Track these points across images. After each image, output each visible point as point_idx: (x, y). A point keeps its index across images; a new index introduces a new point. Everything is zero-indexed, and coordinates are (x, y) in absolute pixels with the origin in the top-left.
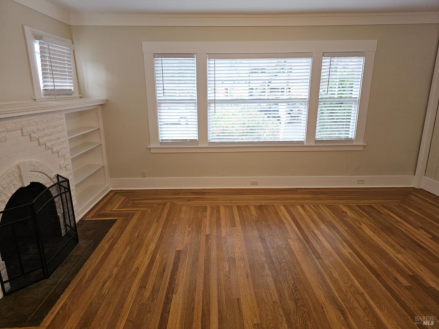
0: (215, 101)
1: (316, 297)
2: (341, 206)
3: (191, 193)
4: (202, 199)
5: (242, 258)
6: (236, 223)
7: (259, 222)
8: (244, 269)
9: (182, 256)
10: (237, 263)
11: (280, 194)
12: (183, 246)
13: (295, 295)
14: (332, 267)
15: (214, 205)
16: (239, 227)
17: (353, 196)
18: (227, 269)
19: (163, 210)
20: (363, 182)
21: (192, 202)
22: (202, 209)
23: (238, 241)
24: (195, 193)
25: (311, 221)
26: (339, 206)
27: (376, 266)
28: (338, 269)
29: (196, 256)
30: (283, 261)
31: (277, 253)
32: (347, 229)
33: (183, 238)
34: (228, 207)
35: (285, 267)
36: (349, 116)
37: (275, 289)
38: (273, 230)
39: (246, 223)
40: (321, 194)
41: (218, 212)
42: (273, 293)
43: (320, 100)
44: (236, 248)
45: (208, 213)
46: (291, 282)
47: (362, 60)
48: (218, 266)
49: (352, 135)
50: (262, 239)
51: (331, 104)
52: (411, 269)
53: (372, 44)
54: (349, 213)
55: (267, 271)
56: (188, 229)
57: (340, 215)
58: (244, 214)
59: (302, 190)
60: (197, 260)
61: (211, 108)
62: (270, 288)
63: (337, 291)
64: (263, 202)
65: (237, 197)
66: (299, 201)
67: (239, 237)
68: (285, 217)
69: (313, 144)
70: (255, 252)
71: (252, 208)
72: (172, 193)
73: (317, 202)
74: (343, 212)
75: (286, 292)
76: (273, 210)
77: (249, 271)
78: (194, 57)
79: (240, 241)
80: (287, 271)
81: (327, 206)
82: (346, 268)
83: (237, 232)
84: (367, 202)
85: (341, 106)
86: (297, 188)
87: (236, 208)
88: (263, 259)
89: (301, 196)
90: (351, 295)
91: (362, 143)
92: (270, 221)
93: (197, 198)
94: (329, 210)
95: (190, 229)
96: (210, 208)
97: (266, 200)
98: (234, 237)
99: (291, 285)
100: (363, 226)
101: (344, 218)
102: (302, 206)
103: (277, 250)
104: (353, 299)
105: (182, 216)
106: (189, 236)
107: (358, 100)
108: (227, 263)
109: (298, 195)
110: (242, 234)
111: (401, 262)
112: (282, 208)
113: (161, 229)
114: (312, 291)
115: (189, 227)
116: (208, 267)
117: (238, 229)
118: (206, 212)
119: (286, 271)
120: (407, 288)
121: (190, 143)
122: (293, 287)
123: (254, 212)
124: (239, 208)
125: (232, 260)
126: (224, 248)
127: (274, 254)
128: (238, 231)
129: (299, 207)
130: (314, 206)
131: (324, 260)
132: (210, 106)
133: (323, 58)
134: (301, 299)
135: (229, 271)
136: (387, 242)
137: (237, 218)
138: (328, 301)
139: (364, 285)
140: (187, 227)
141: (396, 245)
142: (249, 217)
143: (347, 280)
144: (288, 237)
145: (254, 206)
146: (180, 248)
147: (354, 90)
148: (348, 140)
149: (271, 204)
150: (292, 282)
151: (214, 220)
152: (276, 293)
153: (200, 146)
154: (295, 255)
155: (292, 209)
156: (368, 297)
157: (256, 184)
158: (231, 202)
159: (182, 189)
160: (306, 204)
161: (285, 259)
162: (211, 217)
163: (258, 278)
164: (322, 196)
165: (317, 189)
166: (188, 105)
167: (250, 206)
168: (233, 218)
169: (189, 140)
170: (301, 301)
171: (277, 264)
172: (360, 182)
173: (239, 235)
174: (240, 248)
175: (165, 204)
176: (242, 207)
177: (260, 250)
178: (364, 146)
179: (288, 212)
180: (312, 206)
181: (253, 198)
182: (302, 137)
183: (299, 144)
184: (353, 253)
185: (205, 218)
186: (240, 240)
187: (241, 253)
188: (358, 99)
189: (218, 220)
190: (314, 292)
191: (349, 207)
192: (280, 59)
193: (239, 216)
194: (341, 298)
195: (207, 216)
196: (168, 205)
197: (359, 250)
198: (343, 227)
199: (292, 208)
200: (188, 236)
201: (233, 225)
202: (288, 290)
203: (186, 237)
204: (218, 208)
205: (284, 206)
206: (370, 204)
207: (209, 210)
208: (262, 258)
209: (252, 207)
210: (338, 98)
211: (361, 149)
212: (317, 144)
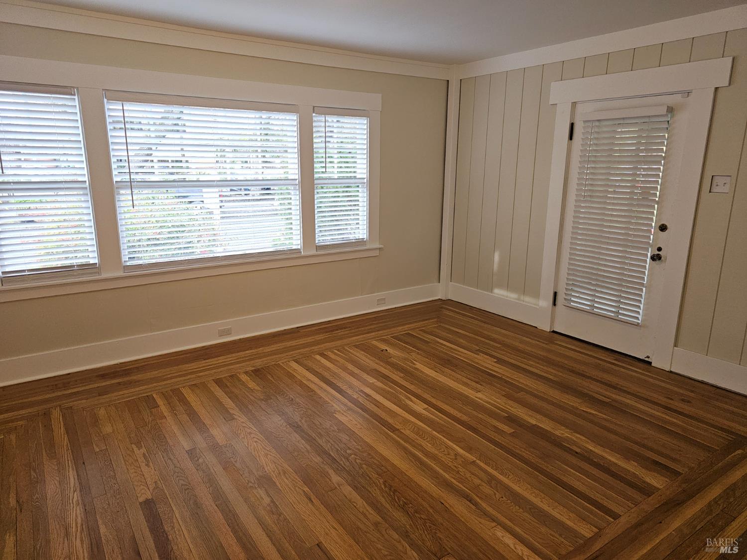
0: (131, 184)
1: (426, 491)
2: (374, 342)
3: (97, 376)
4: (130, 384)
5: (281, 472)
6: (231, 411)
7: (271, 399)
8: (297, 488)
9: (161, 508)
10: (278, 484)
11: (276, 343)
12: (151, 489)
13: (396, 500)
14: (418, 438)
15: (167, 390)
16: (241, 418)
17: (381, 325)
18: (267, 500)
19: (48, 428)
20: (383, 302)
21: (113, 396)
22: (144, 404)
23: (255, 443)
24: (107, 374)
25: (349, 376)
26: (372, 343)
27: (465, 418)
28: (426, 437)
29: (190, 499)
30: (348, 451)
31: (333, 443)
32: (402, 375)
33: (140, 472)
34: (197, 386)
35: (357, 461)
37: (364, 502)
38: (302, 406)
39: (250, 407)
40: (337, 330)
41: (183, 401)
42: (365, 511)
43: (316, 182)
44: (259, 457)
45: (163, 408)
46: (379, 481)
47: (365, 122)
48: (246, 500)
49: (363, 233)
50: (294, 426)
52: (502, 408)
54: (391, 350)
55: (335, 478)
56: (139, 453)
57: (382, 357)
58: (236, 391)
59: (306, 328)
60: (197, 505)
61: (124, 199)
62: (357, 504)
63: (445, 471)
64: (258, 363)
65: (203, 363)
66: (313, 348)
67: (252, 436)
68: (309, 380)
69: (314, 252)
70: (296, 454)
71: (244, 378)
72: (48, 386)
73: (339, 343)
74: (382, 351)
75: (383, 500)
76: (282, 372)
77: (306, 489)
78: (74, 95)
79: (260, 442)
80: (364, 466)
81: (356, 346)
82: (434, 432)
83: (244, 427)
84: (401, 330)
86: (297, 328)
87: (215, 385)
88: (316, 460)
89: (309, 340)
90: (464, 470)
91: (377, 245)
92: (289, 392)
93: (119, 384)
94: (363, 352)
95: (143, 450)
96: (161, 398)
97: (260, 358)
98: (244, 438)
99: (383, 486)
100: (419, 366)
101: (389, 360)
102: (322, 355)
103: (329, 437)
104: (468, 475)
105: (108, 429)
106: (151, 464)
107: (366, 182)
108: (259, 489)
109: (306, 339)
110: (255, 429)
111: (487, 402)
112: (294, 365)
113: (73, 469)
114: (415, 483)
115: (139, 448)
116: (230, 511)
117: (243, 422)
118: (156, 407)
119: (363, 468)
120: (511, 435)
121: (80, 272)
122: (387, 489)
123: (252, 385)
124: (219, 382)
125: (266, 481)
126: (238, 465)
127: (328, 446)
128: (244, 425)
129: (318, 357)
130: (338, 350)
131: (401, 430)
132: (119, 194)
133: (314, 114)
134: (409, 502)
135: (273, 501)
136: (457, 380)
137: (228, 402)
138: (442, 490)
139: (469, 449)
140: (135, 449)
141: (469, 382)
142: (250, 396)
143: (446, 451)
144: (333, 411)
145: (246, 373)
146: (145, 494)
147: (358, 166)
149: (273, 363)
150: (381, 481)
151: (184, 417)
152: (369, 509)
153: (104, 275)
154: (360, 436)
155: (310, 363)
156: (482, 464)
157: (228, 332)
158: (199, 377)
159: (69, 374)
160: (325, 350)
161: (350, 449)
162: (176, 414)
163: (328, 497)
164: (340, 333)
165: (326, 323)
166: (66, 193)
167: (238, 375)
168: (221, 403)
169: (77, 265)
170: (411, 505)
171: (341, 460)
172: (381, 301)
173: (250, 433)
174: (266, 455)
175: (47, 414)
176: (224, 380)
177: (303, 446)
178: (380, 249)
179: (307, 370)
180: (336, 351)
181: (235, 360)
182: (295, 242)
183: (292, 253)
184: (429, 408)
185: (164, 420)
186: (256, 440)
187: (275, 463)
188: (366, 180)
189: (193, 415)
190: (419, 485)
191: (384, 341)
193: (230, 398)
194: (454, 478)
195: (166, 414)
196: (56, 414)
197: (433, 401)
198: (396, 373)
199: (309, 361)
200: (147, 465)
201: (229, 417)
202: (383, 496)
203: (145, 469)
204: (177, 392)
205: (296, 361)
206: (407, 332)
207: (160, 402)
208: (314, 459)
209: (243, 376)
210: (339, 178)
211: (377, 253)
212: (319, 253)
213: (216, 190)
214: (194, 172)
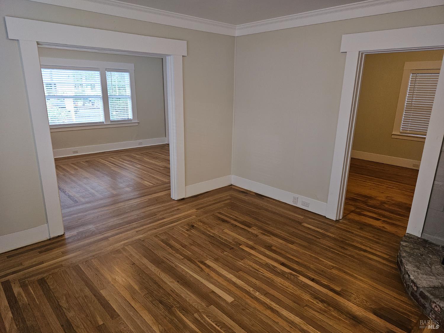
20: (141, 144)
26: (132, 155)
32: (138, 161)
36: (127, 106)
43: (109, 96)
47: (128, 74)
49: (130, 117)
51: (113, 99)
53: (131, 66)
54: (137, 156)
57: (134, 158)
69: (110, 123)
85: (120, 100)
91: (137, 121)
94: (127, 157)
112: (101, 160)
123: (84, 164)
133: (106, 71)
147: (127, 91)
148: (129, 120)
157: (77, 152)
178: (138, 123)
182: (102, 119)
188: (130, 96)
191: (136, 154)
192: (80, 71)
210: (119, 95)
211: (137, 124)
212: (112, 123)
213: (72, 99)
214: (60, 92)
